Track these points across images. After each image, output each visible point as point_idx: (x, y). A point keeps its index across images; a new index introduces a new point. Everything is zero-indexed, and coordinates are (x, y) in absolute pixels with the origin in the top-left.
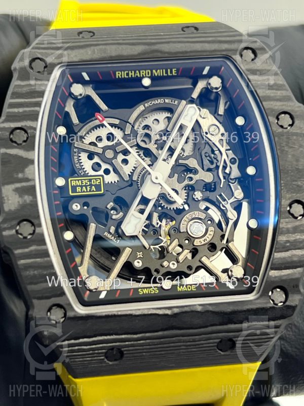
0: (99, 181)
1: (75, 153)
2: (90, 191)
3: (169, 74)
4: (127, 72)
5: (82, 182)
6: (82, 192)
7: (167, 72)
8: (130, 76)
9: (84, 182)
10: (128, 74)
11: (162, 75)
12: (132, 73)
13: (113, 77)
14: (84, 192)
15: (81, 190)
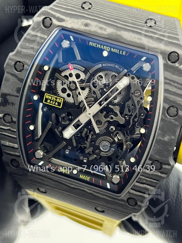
0: (61, 101)
1: (55, 79)
2: (54, 104)
3: (121, 53)
4: (96, 44)
5: (52, 98)
6: (50, 103)
7: (119, 52)
8: (97, 47)
9: (53, 98)
10: (96, 45)
11: (116, 52)
12: (99, 45)
13: (88, 44)
14: (51, 103)
15: (50, 102)
